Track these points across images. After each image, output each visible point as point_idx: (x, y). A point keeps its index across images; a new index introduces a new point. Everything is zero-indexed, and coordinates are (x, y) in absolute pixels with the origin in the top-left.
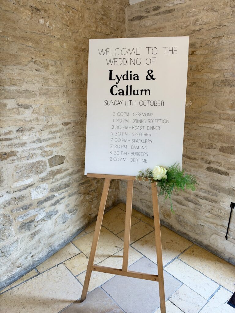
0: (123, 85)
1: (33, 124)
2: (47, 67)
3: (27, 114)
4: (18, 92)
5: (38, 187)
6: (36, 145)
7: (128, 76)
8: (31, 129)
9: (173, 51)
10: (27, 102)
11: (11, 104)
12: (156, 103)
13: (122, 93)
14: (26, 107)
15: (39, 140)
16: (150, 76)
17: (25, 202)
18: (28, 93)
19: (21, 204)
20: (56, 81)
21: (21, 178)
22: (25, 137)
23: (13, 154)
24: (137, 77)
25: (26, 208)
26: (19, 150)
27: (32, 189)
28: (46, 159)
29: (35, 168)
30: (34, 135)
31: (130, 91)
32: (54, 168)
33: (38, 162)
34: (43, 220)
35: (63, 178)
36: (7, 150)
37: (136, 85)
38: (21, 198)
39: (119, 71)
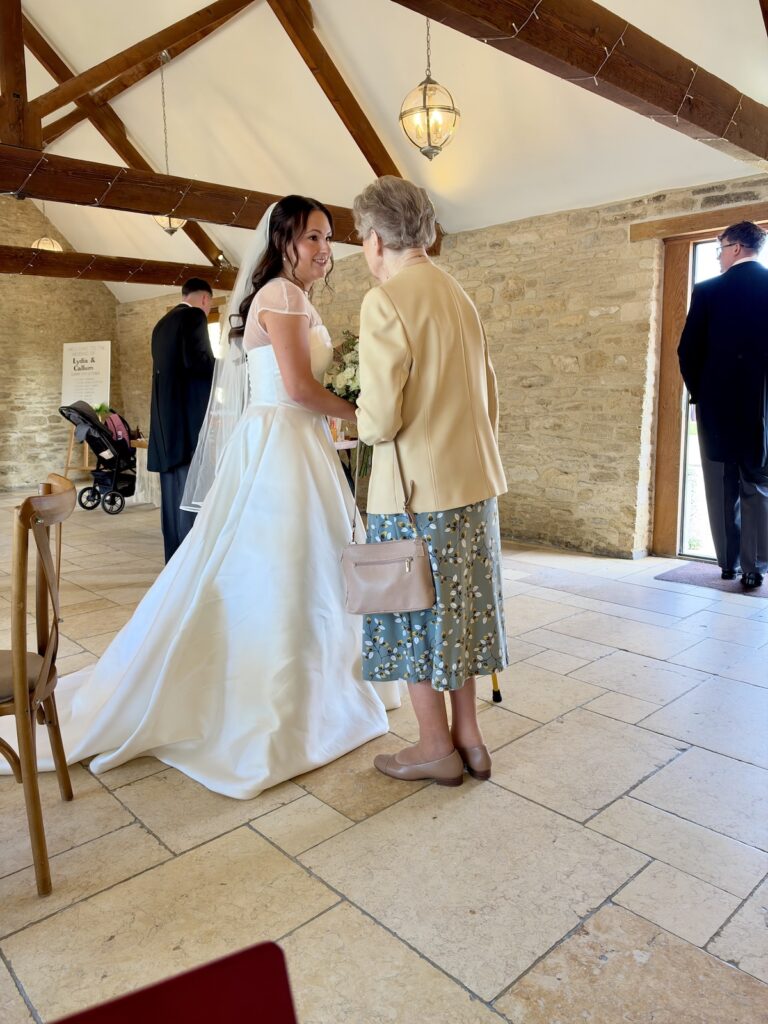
0: (80, 365)
1: (36, 391)
2: (45, 357)
3: (33, 385)
4: (27, 372)
5: (40, 434)
6: (38, 405)
7: (82, 361)
8: (35, 394)
9: (103, 348)
10: (33, 378)
11: (23, 378)
12: (96, 373)
13: (79, 369)
14: (32, 381)
15: (40, 403)
16: (93, 361)
17: (32, 442)
18: (34, 373)
19: (28, 442)
20: (53, 365)
21: (28, 425)
22: (31, 399)
23: (23, 408)
24: (86, 361)
25: (33, 446)
26: (28, 406)
27: (36, 435)
28: (47, 416)
29: (39, 421)
30: (38, 399)
31: (83, 368)
32: (53, 424)
33: (41, 417)
34: (44, 459)
35: (60, 433)
36: (21, 405)
37: (86, 365)
38: (29, 438)
39: (78, 358)
